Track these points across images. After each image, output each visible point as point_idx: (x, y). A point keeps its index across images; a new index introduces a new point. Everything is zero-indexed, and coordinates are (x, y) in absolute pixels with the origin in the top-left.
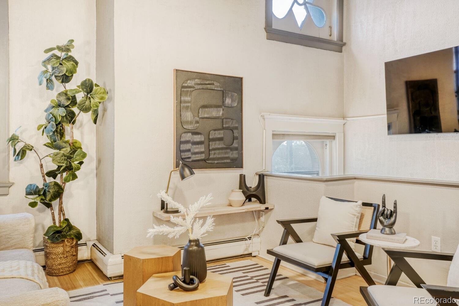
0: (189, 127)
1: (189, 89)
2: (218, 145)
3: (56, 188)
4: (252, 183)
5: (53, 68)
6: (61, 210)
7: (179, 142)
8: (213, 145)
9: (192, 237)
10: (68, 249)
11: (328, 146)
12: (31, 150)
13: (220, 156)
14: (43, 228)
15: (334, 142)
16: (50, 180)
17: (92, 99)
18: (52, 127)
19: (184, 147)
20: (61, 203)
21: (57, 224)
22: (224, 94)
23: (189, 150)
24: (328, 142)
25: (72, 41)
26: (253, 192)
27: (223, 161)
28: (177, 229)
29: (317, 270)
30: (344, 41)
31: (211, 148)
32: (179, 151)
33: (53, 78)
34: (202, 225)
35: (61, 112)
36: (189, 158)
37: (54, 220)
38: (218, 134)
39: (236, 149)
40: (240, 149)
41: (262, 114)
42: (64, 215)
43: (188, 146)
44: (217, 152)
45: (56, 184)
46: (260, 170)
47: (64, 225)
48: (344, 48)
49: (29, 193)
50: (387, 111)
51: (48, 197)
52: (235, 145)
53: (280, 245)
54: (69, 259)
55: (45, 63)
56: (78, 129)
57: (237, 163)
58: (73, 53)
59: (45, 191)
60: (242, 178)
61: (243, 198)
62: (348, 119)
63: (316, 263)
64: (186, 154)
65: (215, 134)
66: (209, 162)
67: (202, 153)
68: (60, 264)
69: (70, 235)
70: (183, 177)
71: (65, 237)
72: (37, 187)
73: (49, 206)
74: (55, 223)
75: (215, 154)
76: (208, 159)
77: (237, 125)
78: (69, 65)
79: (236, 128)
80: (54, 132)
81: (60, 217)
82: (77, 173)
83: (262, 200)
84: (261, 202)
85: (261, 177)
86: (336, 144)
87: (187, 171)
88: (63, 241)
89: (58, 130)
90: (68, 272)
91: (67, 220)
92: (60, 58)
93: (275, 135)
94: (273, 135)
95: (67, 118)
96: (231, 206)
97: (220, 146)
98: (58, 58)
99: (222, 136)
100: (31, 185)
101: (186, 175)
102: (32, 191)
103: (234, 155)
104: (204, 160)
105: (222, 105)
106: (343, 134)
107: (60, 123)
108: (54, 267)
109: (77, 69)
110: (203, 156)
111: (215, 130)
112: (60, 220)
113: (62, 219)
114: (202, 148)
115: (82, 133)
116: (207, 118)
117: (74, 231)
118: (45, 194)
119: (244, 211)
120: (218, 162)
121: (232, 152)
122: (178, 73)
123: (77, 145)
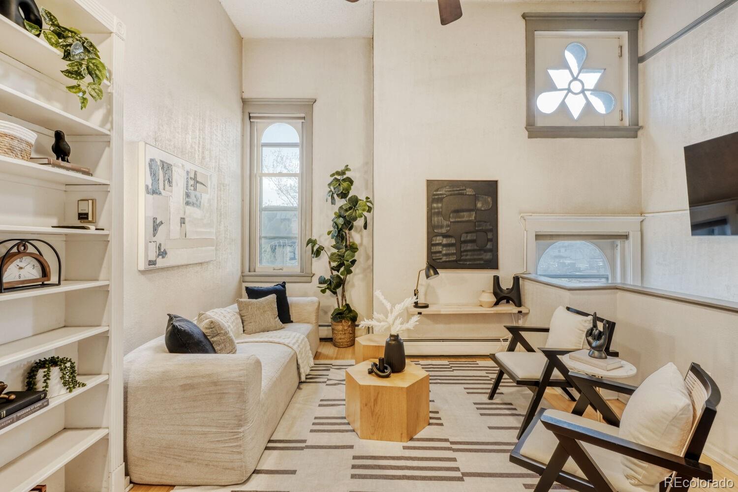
0: (444, 231)
1: (440, 196)
2: (469, 247)
3: (338, 280)
4: (506, 284)
5: (334, 189)
6: (343, 296)
7: (430, 245)
8: (465, 247)
9: (394, 333)
10: (346, 328)
11: (619, 247)
12: (322, 250)
13: (472, 257)
14: (334, 308)
15: (627, 242)
16: (335, 273)
17: (357, 211)
18: (335, 232)
19: (434, 249)
20: (344, 291)
21: (341, 308)
22: (476, 198)
23: (440, 252)
24: (619, 242)
25: (347, 166)
26: (506, 294)
27: (475, 263)
28: (382, 324)
30: (640, 124)
31: (462, 250)
32: (430, 253)
33: (335, 196)
34: (402, 323)
35: (341, 221)
36: (441, 259)
37: (338, 304)
38: (469, 237)
39: (490, 251)
40: (495, 251)
41: (522, 215)
42: (346, 300)
43: (439, 248)
44: (469, 253)
45: (338, 276)
46: (518, 271)
47: (345, 309)
48: (640, 133)
49: (320, 283)
50: (690, 207)
51: (333, 286)
52: (489, 246)
53: (507, 351)
54: (347, 336)
55: (330, 185)
56: (359, 233)
57: (492, 264)
58: (348, 174)
59: (331, 281)
60: (496, 279)
61: (494, 300)
62: (646, 215)
64: (438, 255)
65: (467, 236)
66: (461, 263)
67: (453, 254)
68: (340, 339)
69: (348, 317)
70: (428, 276)
71: (343, 318)
72: (325, 278)
73: (335, 293)
74: (339, 306)
75: (467, 255)
76: (460, 260)
77: (491, 227)
78: (345, 184)
79: (491, 230)
80: (337, 236)
81: (342, 302)
82: (352, 269)
83: (519, 304)
84: (516, 306)
85: (516, 279)
86: (630, 244)
87: (432, 272)
88: (341, 321)
89: (341, 235)
90: (346, 346)
91: (347, 305)
92: (340, 180)
93: (538, 237)
94: (536, 235)
95: (346, 225)
96: (481, 306)
97: (472, 248)
98: (338, 180)
99: (475, 238)
100: (321, 276)
101: (430, 275)
102: (322, 281)
103: (488, 256)
104: (456, 261)
105: (475, 209)
106: (639, 233)
107: (341, 229)
108: (337, 341)
109: (352, 187)
110: (453, 258)
111: (467, 233)
112: (342, 305)
113: (344, 304)
114: (453, 250)
115: (362, 236)
116: (458, 222)
117: (351, 314)
118: (330, 283)
119: (492, 312)
120: (470, 263)
121: (485, 254)
122: (430, 183)
123: (354, 246)
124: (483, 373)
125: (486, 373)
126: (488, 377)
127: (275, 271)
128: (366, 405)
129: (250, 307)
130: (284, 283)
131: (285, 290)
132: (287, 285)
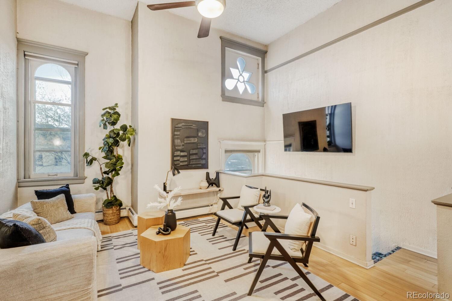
0: (180, 148)
1: (179, 129)
2: (194, 157)
3: (109, 180)
4: (213, 176)
5: (107, 119)
6: (111, 191)
7: (173, 156)
8: (192, 157)
10: (115, 211)
11: (256, 156)
12: (95, 160)
13: (195, 163)
14: (103, 200)
15: (259, 154)
16: (105, 176)
17: (126, 135)
18: (107, 147)
19: (175, 159)
20: (111, 188)
21: (110, 199)
22: (198, 131)
23: (178, 160)
24: (256, 154)
25: (117, 104)
26: (213, 181)
27: (197, 166)
29: (234, 224)
30: (265, 101)
31: (191, 159)
32: (173, 161)
33: (107, 123)
35: (111, 141)
36: (179, 164)
37: (108, 196)
38: (194, 152)
39: (205, 159)
40: (207, 159)
41: (219, 140)
42: (113, 193)
43: (178, 158)
44: (194, 161)
45: (109, 178)
46: (218, 169)
47: (113, 199)
48: (265, 105)
49: (94, 183)
50: (284, 138)
51: (105, 185)
52: (204, 157)
53: (221, 210)
54: (116, 216)
55: (103, 116)
56: (121, 148)
57: (205, 166)
58: (118, 110)
59: (103, 181)
60: (208, 174)
61: (207, 185)
62: (267, 142)
63: (234, 220)
64: (177, 162)
65: (193, 151)
66: (190, 166)
67: (185, 161)
68: (111, 219)
69: (116, 204)
70: (174, 175)
71: (113, 205)
72: (99, 180)
73: (105, 189)
74: (108, 198)
75: (193, 162)
76: (189, 165)
77: (205, 147)
78: (115, 116)
79: (205, 148)
80: (107, 151)
81: (111, 195)
82: (119, 172)
83: (218, 186)
84: (217, 187)
85: (218, 174)
86: (261, 155)
87: (176, 172)
88: (112, 207)
89: (110, 150)
90: (115, 223)
91: (115, 196)
92: (111, 113)
93: (226, 151)
94: (225, 151)
95: (114, 144)
96: (201, 189)
97: (196, 158)
98: (109, 113)
99: (197, 152)
100: (95, 179)
101: (175, 174)
102: (95, 182)
103: (203, 162)
104: (187, 165)
105: (197, 136)
106: (264, 150)
107: (111, 146)
108: (108, 221)
109: (120, 118)
110: (186, 163)
111: (193, 149)
112: (111, 196)
113: (112, 196)
114: (186, 159)
115: (123, 151)
116: (189, 143)
117: (118, 202)
118: (103, 183)
119: (207, 191)
120: (195, 166)
121: (202, 161)
122: (173, 120)
123: (120, 157)
124: (204, 224)
125: (206, 224)
126: (207, 225)
127: (50, 177)
128: (160, 252)
129: (45, 206)
130: (68, 185)
131: (70, 190)
132: (70, 186)
